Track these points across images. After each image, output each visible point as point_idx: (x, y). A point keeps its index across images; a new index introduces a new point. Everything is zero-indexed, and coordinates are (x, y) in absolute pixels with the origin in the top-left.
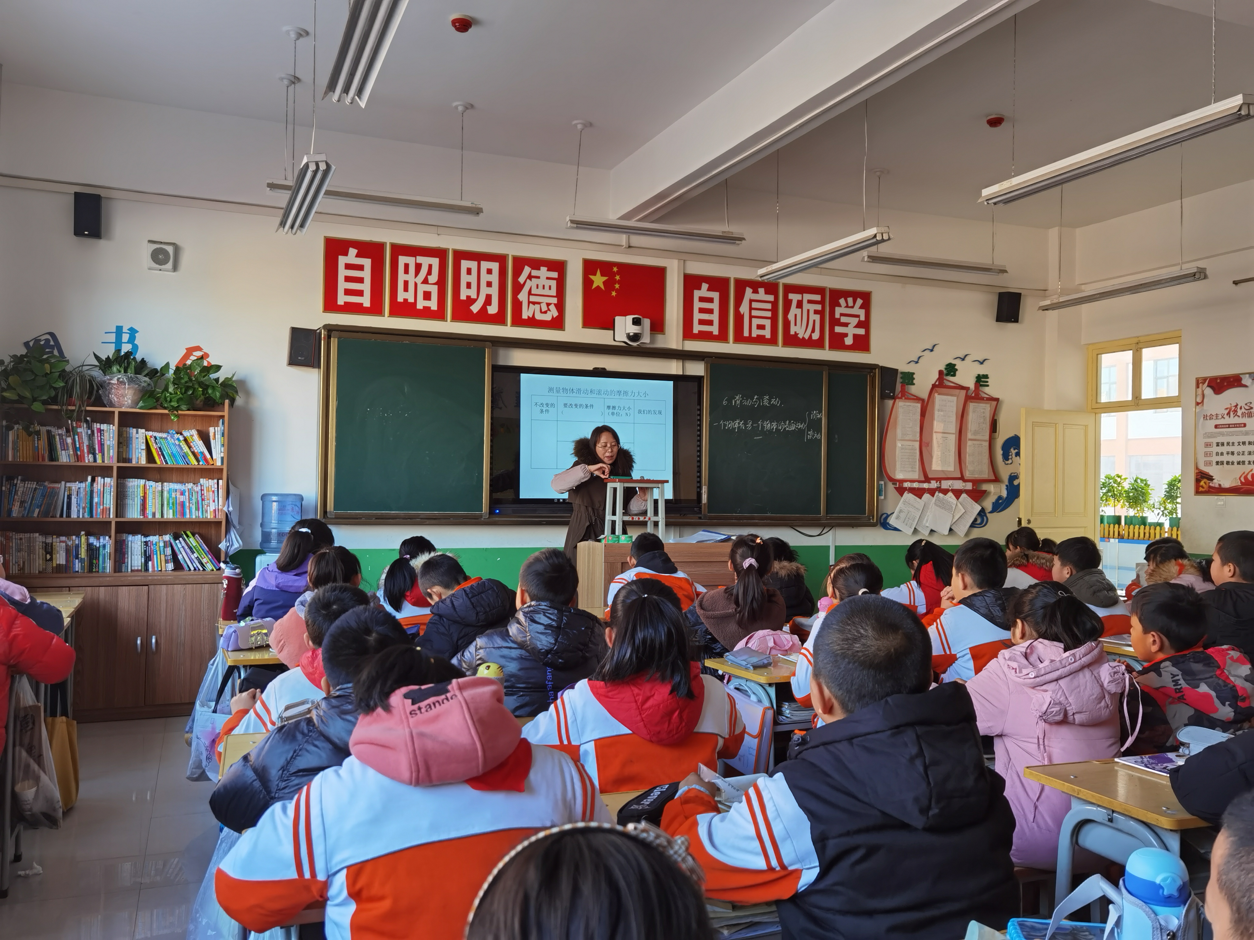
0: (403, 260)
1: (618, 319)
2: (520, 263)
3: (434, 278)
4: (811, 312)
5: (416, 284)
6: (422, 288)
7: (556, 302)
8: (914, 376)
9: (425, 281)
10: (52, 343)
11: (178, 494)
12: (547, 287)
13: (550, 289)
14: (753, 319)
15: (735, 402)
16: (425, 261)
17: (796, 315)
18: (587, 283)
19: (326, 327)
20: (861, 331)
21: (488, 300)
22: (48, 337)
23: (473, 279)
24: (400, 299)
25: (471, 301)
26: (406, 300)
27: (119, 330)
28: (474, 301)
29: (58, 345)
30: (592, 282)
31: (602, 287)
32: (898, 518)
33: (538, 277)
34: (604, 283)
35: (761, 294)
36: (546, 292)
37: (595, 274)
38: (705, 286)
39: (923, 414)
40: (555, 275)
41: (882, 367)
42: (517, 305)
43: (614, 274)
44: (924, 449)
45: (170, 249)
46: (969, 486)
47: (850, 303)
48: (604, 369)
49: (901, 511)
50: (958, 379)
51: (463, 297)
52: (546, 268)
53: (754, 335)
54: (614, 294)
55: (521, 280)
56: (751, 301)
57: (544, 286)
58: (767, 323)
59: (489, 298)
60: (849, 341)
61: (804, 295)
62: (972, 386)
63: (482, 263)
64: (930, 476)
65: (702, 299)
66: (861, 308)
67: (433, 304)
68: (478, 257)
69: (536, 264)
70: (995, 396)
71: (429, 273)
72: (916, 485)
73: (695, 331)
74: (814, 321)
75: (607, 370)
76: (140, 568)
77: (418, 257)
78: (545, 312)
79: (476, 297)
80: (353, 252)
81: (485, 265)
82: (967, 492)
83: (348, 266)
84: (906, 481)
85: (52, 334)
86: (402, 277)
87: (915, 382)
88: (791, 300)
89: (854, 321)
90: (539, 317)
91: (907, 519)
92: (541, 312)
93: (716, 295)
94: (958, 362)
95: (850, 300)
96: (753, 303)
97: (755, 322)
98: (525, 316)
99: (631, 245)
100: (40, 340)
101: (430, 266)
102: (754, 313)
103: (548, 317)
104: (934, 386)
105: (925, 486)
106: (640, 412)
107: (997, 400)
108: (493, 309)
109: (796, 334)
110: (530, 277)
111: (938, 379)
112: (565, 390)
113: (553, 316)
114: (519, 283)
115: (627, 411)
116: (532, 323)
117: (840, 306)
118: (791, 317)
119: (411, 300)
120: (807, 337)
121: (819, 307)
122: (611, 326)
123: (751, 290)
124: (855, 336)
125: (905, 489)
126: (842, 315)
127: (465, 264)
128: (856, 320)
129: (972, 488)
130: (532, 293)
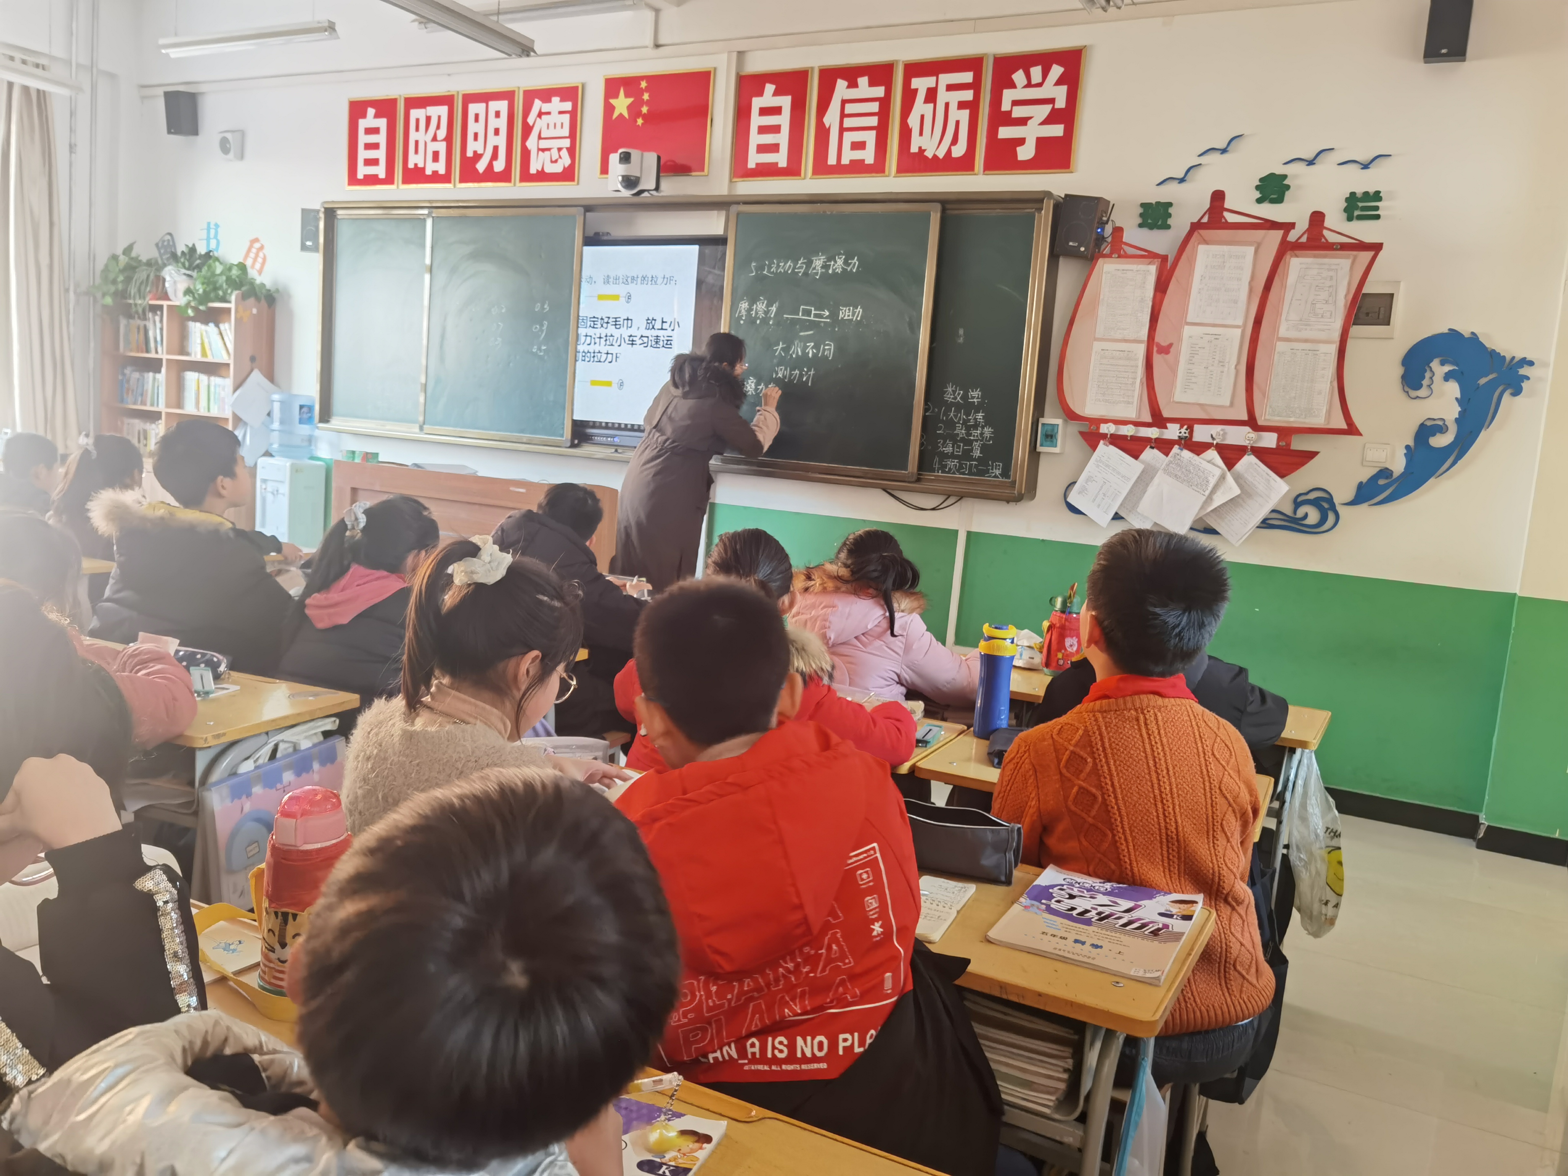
0: (414, 114)
1: (612, 158)
2: (530, 96)
3: (442, 133)
4: (953, 107)
5: (426, 143)
6: (431, 147)
8: (1172, 209)
9: (435, 139)
10: (171, 243)
12: (559, 126)
13: (562, 127)
14: (846, 134)
16: (435, 112)
17: (922, 117)
18: (608, 111)
19: (323, 204)
20: (1057, 130)
21: (495, 153)
22: (169, 237)
23: (480, 127)
24: (411, 165)
25: (477, 157)
26: (416, 163)
27: (210, 225)
28: (481, 156)
29: (175, 244)
30: (614, 108)
31: (626, 115)
33: (549, 113)
34: (628, 107)
35: (864, 88)
36: (559, 132)
37: (617, 97)
38: (770, 88)
39: (1162, 286)
40: (568, 106)
42: (525, 156)
44: (1157, 359)
46: (1270, 440)
47: (1037, 77)
49: (1089, 479)
51: (470, 153)
52: (558, 99)
53: (845, 161)
54: (640, 121)
55: (530, 120)
56: (844, 102)
57: (555, 124)
58: (870, 138)
59: (495, 151)
60: (1026, 153)
61: (941, 76)
62: (1302, 220)
63: (490, 104)
64: (1166, 414)
65: (764, 111)
66: (1059, 82)
67: (441, 167)
68: (485, 98)
69: (546, 95)
70: (1380, 241)
71: (438, 127)
72: (1128, 431)
73: (751, 165)
74: (958, 123)
75: (612, 234)
77: (429, 108)
78: (556, 161)
79: (483, 152)
80: (371, 112)
81: (494, 105)
82: (1261, 453)
83: (367, 131)
84: (1106, 421)
85: (170, 234)
86: (413, 136)
87: (1170, 221)
88: (916, 90)
90: (550, 169)
91: (1102, 494)
93: (785, 102)
94: (1294, 170)
95: (1036, 72)
96: (848, 106)
97: (849, 137)
98: (533, 171)
99: (658, 43)
100: (164, 241)
101: (439, 117)
102: (848, 123)
103: (558, 168)
104: (1195, 226)
105: (1153, 433)
107: (1376, 248)
108: (500, 164)
109: (921, 151)
110: (540, 114)
111: (1209, 211)
113: (564, 165)
114: (529, 124)
116: (542, 176)
117: (1013, 85)
118: (913, 121)
119: (421, 165)
120: (941, 154)
121: (969, 95)
123: (845, 84)
124: (1041, 142)
125: (1104, 436)
126: (1016, 103)
127: (474, 108)
128: (1046, 109)
129: (1273, 445)
130: (542, 136)
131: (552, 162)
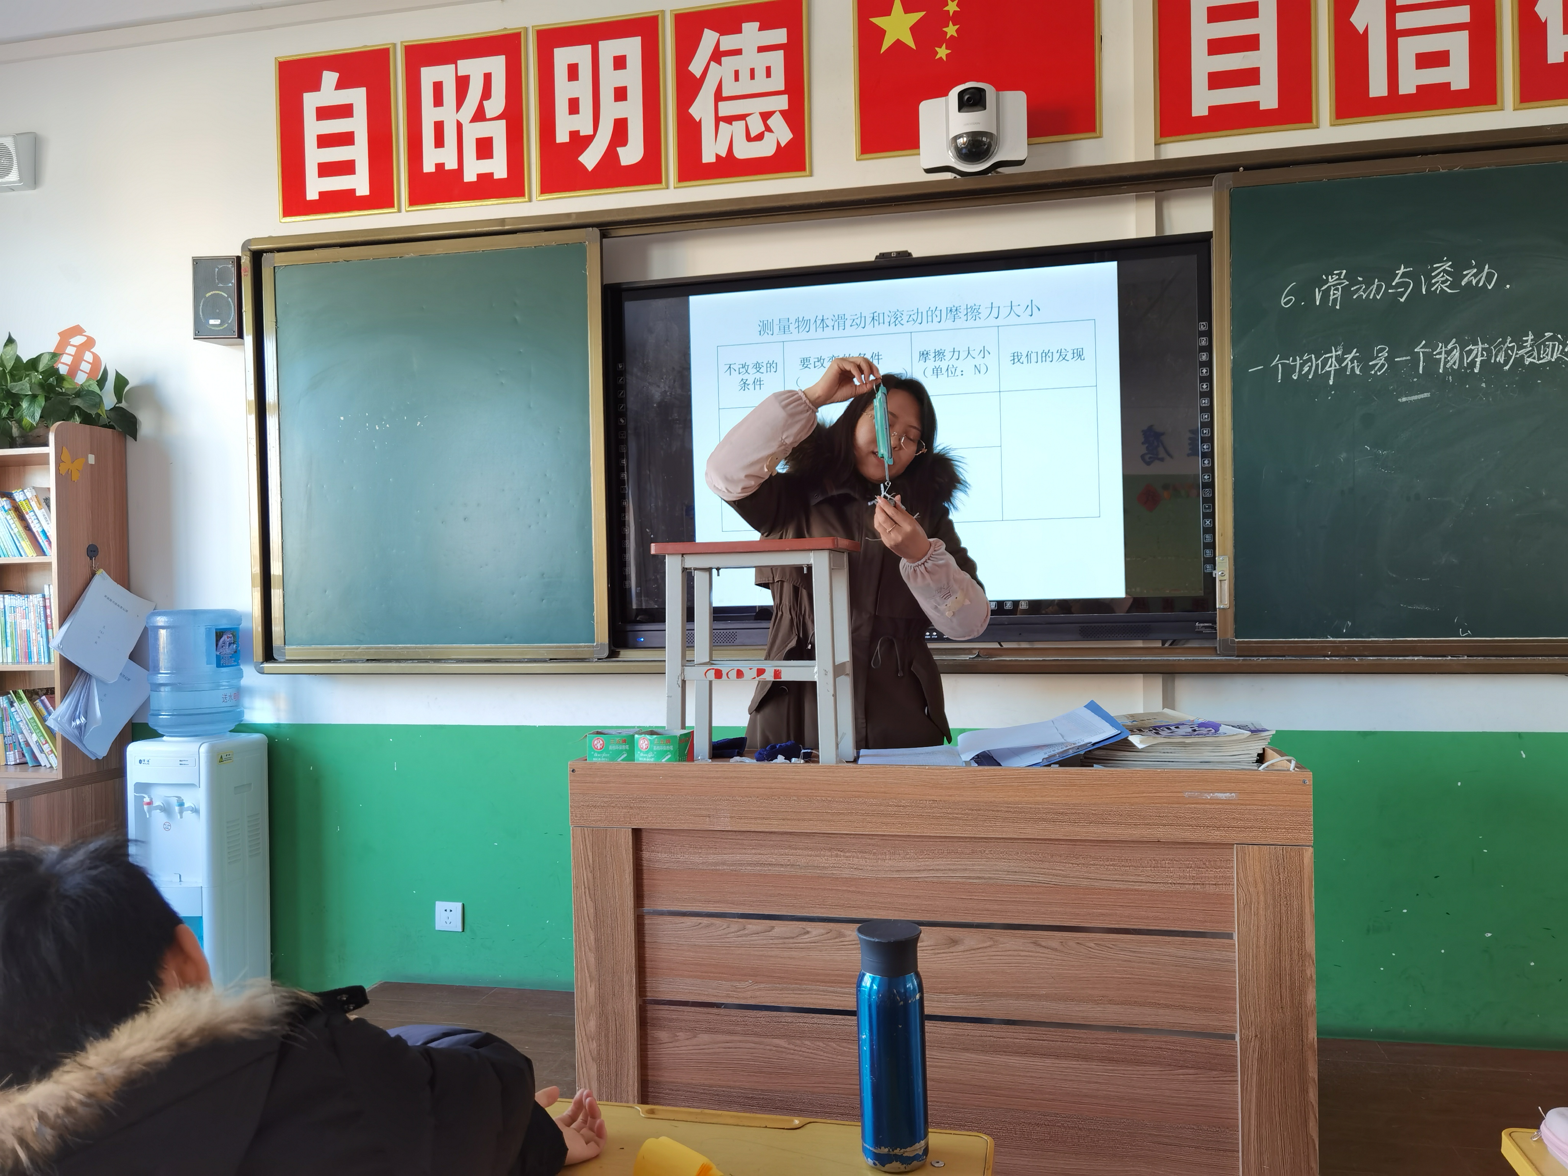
0: (429, 76)
1: (925, 112)
2: (692, 25)
3: (496, 105)
5: (459, 126)
6: (473, 132)
7: (785, 107)
9: (479, 116)
12: (760, 73)
13: (768, 74)
14: (1402, 42)
15: (1326, 295)
16: (475, 68)
18: (868, 37)
19: (248, 247)
21: (621, 131)
23: (582, 89)
24: (428, 167)
25: (580, 142)
26: (440, 166)
28: (588, 140)
30: (881, 33)
31: (909, 40)
33: (738, 52)
34: (914, 29)
36: (761, 84)
37: (887, 13)
40: (780, 36)
42: (690, 133)
45: (11, 144)
48: (907, 254)
51: (562, 137)
52: (757, 25)
53: (1407, 88)
54: (942, 52)
55: (696, 67)
57: (752, 71)
58: (1458, 44)
59: (621, 128)
63: (602, 45)
65: (1219, 14)
67: (498, 167)
68: (593, 33)
69: (731, 19)
71: (486, 94)
73: (1200, 109)
75: (916, 254)
77: (459, 62)
78: (760, 137)
79: (592, 133)
80: (329, 79)
81: (609, 48)
83: (324, 113)
86: (429, 115)
90: (745, 151)
97: (1411, 47)
98: (708, 157)
101: (488, 77)
102: (1406, 20)
103: (766, 149)
106: (1016, 358)
108: (631, 153)
110: (717, 56)
112: (803, 323)
113: (778, 143)
114: (691, 75)
115: (979, 361)
116: (730, 166)
119: (451, 164)
122: (912, 135)
127: (563, 56)
130: (724, 95)
131: (749, 138)
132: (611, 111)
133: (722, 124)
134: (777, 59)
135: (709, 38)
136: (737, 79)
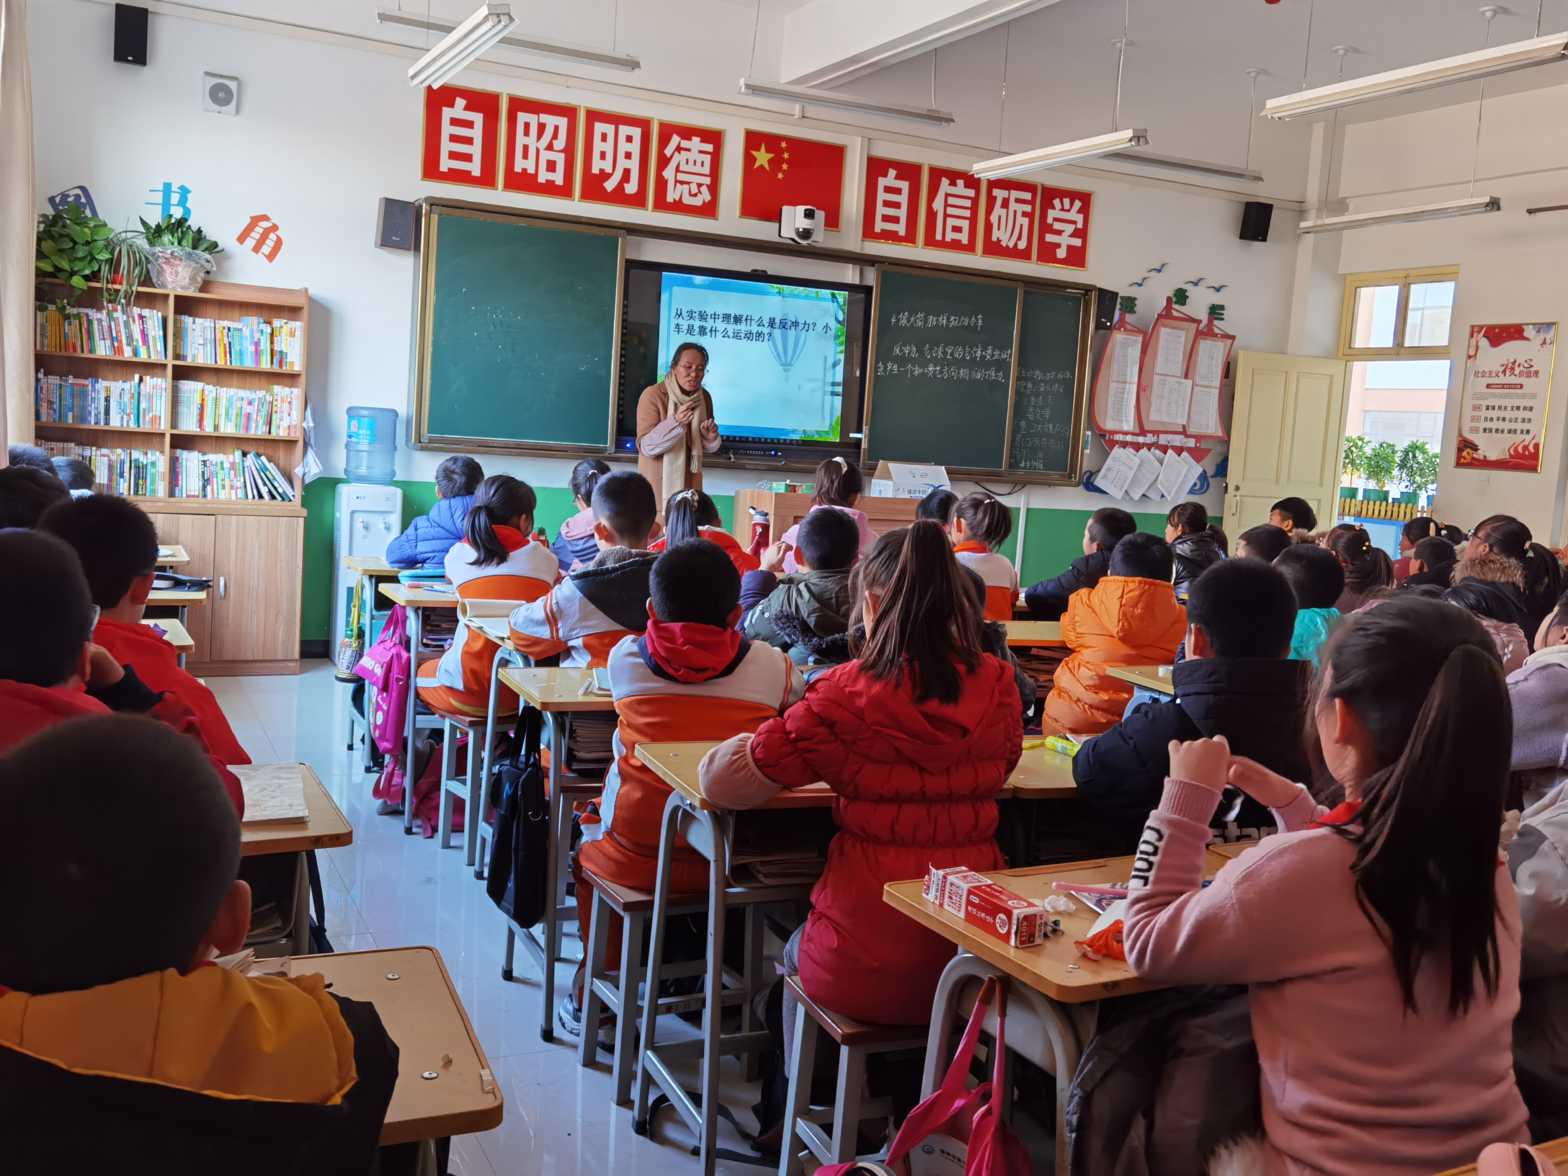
0: (522, 117)
1: (786, 209)
2: (667, 131)
3: (560, 144)
4: (1019, 214)
5: (538, 150)
6: (546, 156)
7: (709, 183)
8: (1136, 302)
9: (550, 147)
10: (83, 200)
11: (245, 403)
12: (699, 163)
13: (702, 165)
14: (948, 219)
16: (551, 120)
17: (1000, 217)
18: (749, 160)
19: (427, 199)
20: (1078, 242)
21: (627, 175)
22: (79, 192)
23: (608, 147)
24: (518, 169)
25: (605, 176)
26: (524, 170)
27: (167, 188)
28: (609, 176)
29: (90, 203)
30: (755, 159)
31: (767, 166)
32: (1104, 477)
33: (689, 150)
34: (770, 161)
35: (960, 188)
36: (698, 169)
37: (758, 150)
38: (892, 173)
39: (1144, 351)
40: (709, 148)
41: (1100, 289)
42: (662, 184)
43: (783, 151)
44: (1142, 394)
45: (233, 85)
46: (1191, 443)
47: (1067, 206)
48: (765, 272)
49: (1109, 469)
50: (1188, 309)
51: (595, 170)
52: (699, 139)
53: (948, 239)
54: (780, 176)
55: (668, 152)
56: (947, 195)
57: (695, 161)
58: (965, 225)
59: (627, 173)
60: (1061, 253)
61: (1012, 191)
62: (1204, 318)
63: (621, 127)
64: (1146, 428)
65: (888, 190)
66: (1078, 212)
67: (558, 178)
68: (617, 120)
69: (687, 132)
70: (1231, 333)
71: (555, 136)
72: (1129, 438)
73: (877, 229)
74: (1022, 225)
75: (769, 273)
76: (197, 494)
77: (541, 115)
78: (695, 195)
79: (611, 172)
80: (460, 103)
81: (624, 130)
82: (1190, 450)
83: (454, 122)
84: (1117, 433)
85: (83, 189)
86: (521, 140)
87: (1136, 309)
88: (996, 197)
89: (1069, 229)
90: (687, 200)
91: (1116, 480)
92: (690, 195)
93: (904, 185)
94: (1189, 287)
95: (1067, 201)
96: (949, 198)
97: (951, 222)
98: (670, 199)
99: (806, 115)
100: (68, 196)
101: (556, 128)
102: (950, 211)
103: (698, 202)
104: (1160, 316)
105: (1141, 440)
107: (1233, 338)
108: (631, 188)
109: (999, 241)
110: (679, 149)
111: (1166, 307)
113: (704, 201)
114: (665, 155)
116: (679, 207)
117: (1054, 208)
118: (994, 218)
119: (531, 170)
120: (1011, 245)
121: (1028, 208)
122: (776, 217)
123: (948, 182)
124: (1070, 248)
125: (1117, 442)
126: (1055, 219)
127: (600, 128)
128: (1072, 227)
129: (1193, 446)
130: (681, 169)
132: (622, 163)
133: (678, 184)
134: (707, 159)
135: (675, 139)
136: (687, 163)
